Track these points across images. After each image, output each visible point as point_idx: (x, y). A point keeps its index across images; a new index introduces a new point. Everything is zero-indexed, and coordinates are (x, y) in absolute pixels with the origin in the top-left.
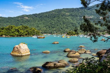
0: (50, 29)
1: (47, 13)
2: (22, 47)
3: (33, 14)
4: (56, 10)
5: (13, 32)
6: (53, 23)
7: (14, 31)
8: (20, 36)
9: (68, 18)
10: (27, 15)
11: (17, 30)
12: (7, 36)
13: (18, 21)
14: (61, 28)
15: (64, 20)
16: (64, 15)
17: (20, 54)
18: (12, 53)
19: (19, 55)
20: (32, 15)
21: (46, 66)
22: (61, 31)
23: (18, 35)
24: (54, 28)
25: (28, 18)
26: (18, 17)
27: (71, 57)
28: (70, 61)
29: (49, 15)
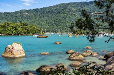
0: (54, 27)
1: (50, 7)
2: (15, 48)
3: (34, 9)
4: (61, 4)
5: (9, 30)
6: (57, 20)
7: (11, 29)
8: (18, 34)
9: (75, 14)
10: (27, 10)
11: (14, 27)
12: (2, 35)
13: (16, 16)
14: (67, 26)
15: (71, 17)
16: (70, 10)
17: (13, 55)
18: (3, 55)
19: (11, 56)
20: (32, 10)
21: (41, 70)
22: (67, 29)
23: (15, 33)
24: (58, 25)
25: (28, 14)
26: (16, 12)
27: (73, 60)
28: (70, 65)
29: (52, 10)
